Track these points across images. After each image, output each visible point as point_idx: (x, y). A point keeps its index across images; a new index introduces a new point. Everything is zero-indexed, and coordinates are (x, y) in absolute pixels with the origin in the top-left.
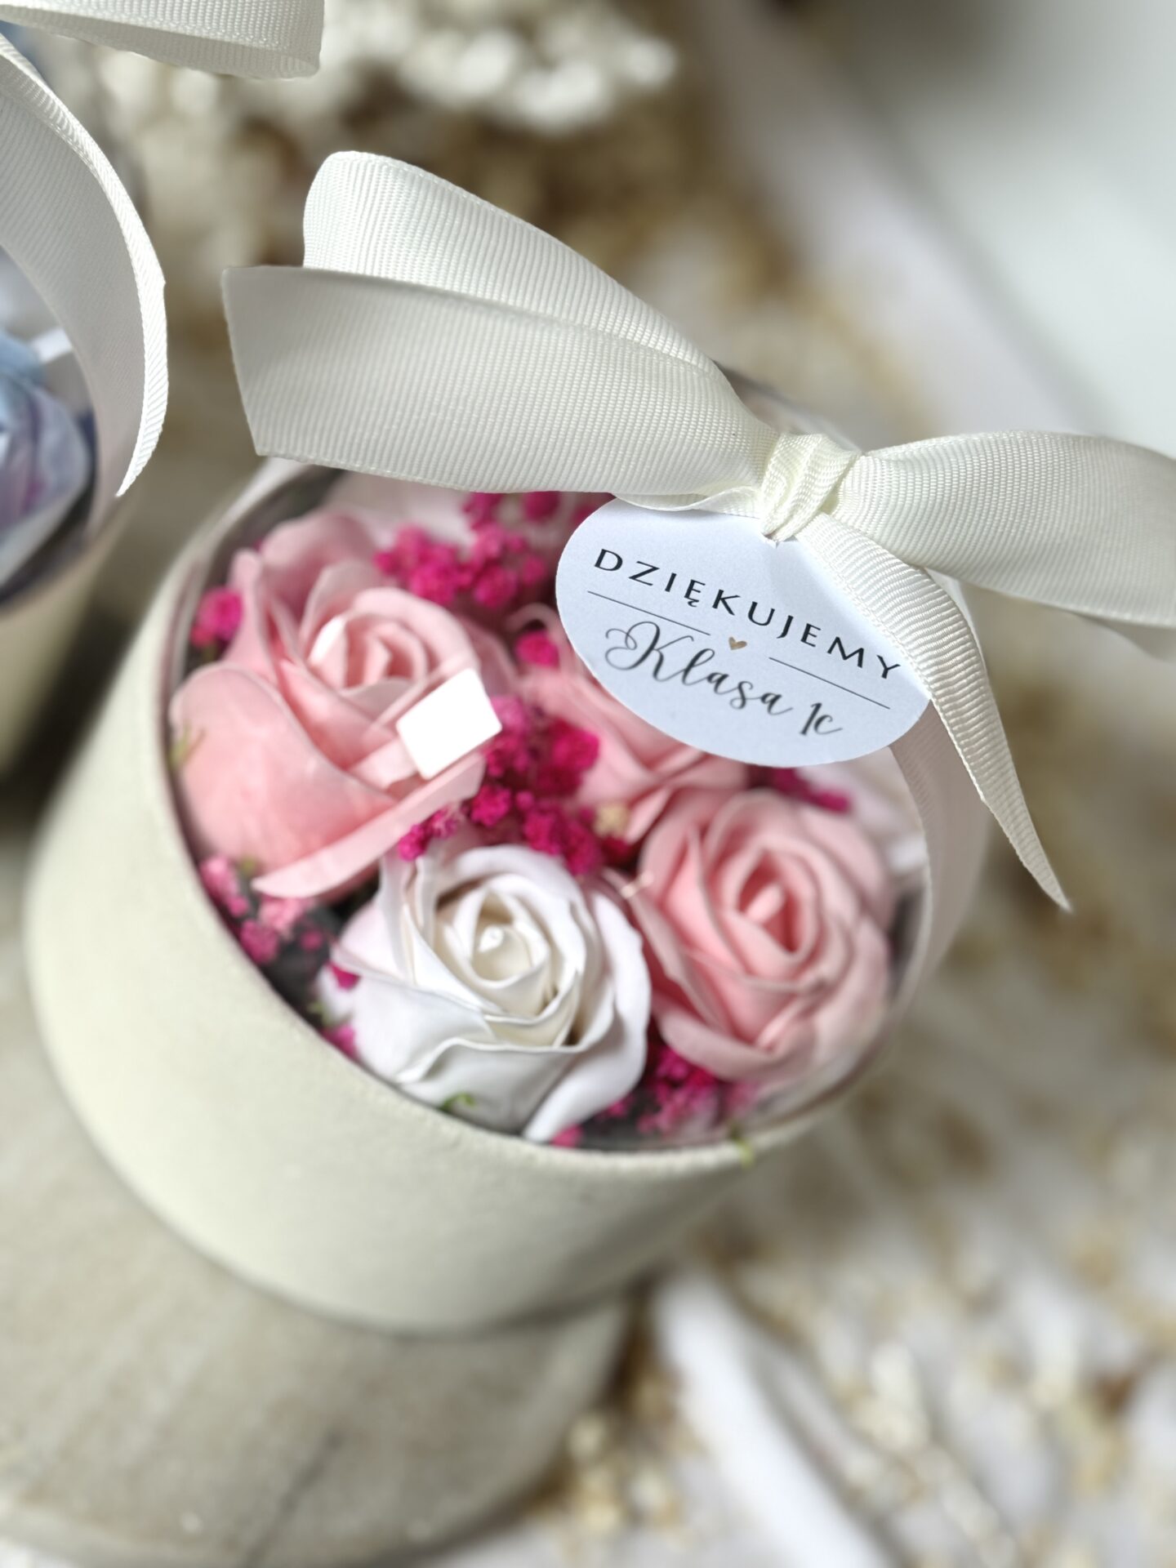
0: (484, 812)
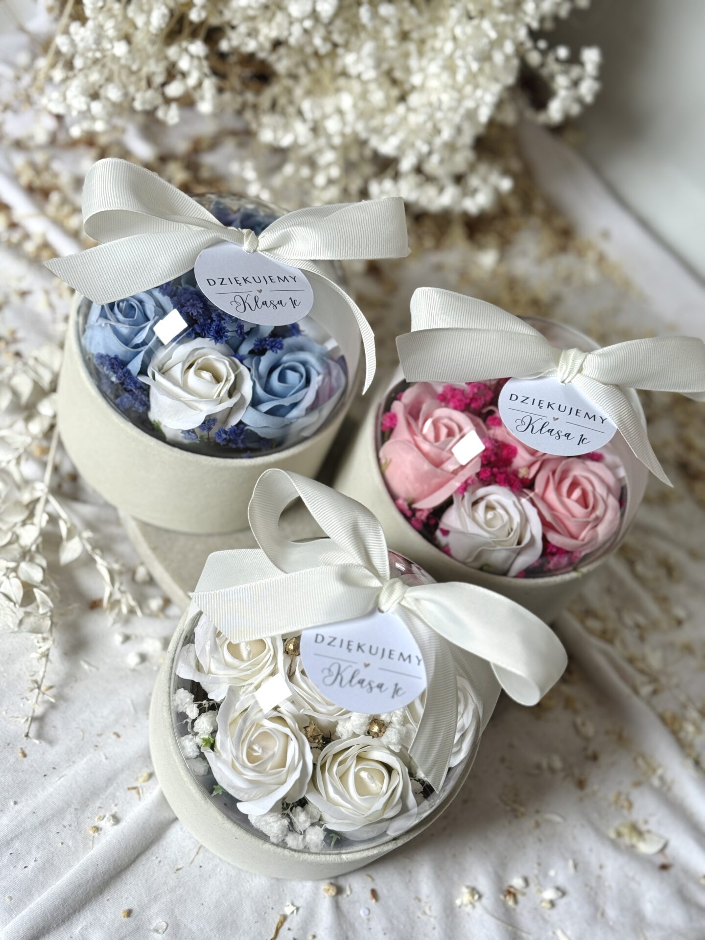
0: (483, 476)
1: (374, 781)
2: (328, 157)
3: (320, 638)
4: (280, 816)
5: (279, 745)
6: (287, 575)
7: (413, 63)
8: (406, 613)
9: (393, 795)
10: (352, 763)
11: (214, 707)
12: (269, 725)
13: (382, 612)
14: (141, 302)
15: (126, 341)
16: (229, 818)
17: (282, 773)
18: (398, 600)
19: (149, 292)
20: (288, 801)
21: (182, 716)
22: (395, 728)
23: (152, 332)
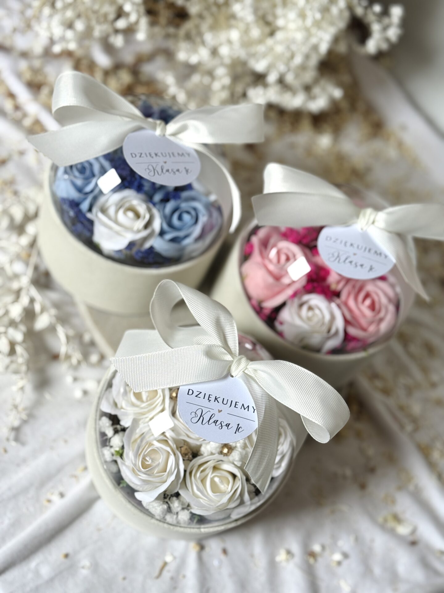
0: (308, 287)
1: (223, 484)
2: (221, 71)
3: (191, 392)
4: (161, 503)
5: (163, 458)
6: (172, 349)
7: (279, 11)
8: (247, 378)
9: (235, 493)
10: (209, 472)
11: (124, 430)
12: (157, 444)
13: (232, 376)
14: (91, 165)
15: (80, 190)
16: (129, 502)
17: (164, 476)
18: (243, 370)
19: (97, 159)
20: (167, 493)
21: (103, 434)
22: (238, 451)
23: (96, 185)
